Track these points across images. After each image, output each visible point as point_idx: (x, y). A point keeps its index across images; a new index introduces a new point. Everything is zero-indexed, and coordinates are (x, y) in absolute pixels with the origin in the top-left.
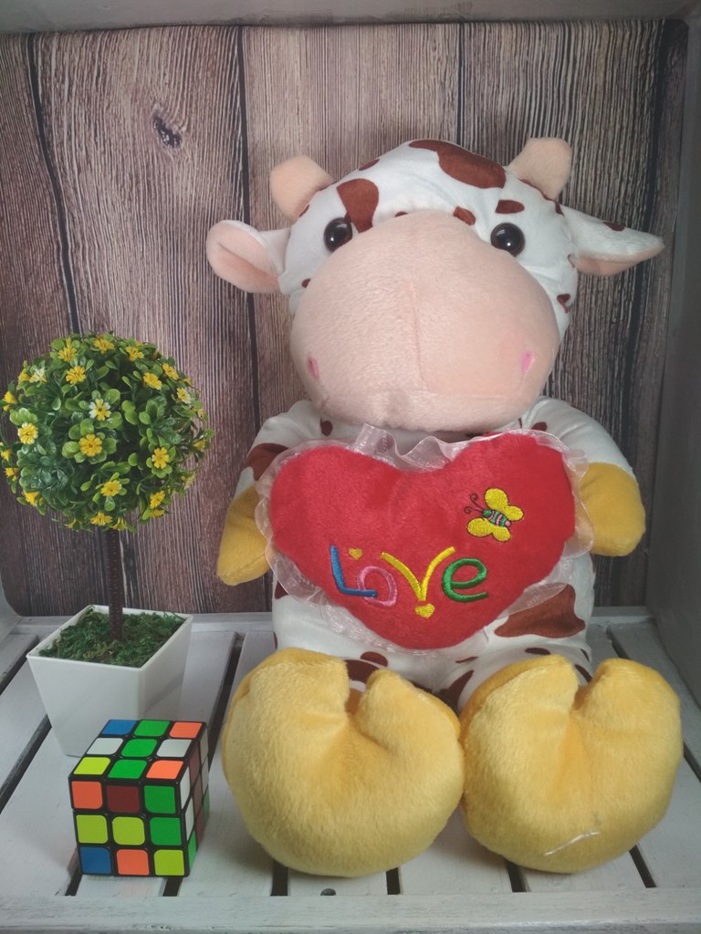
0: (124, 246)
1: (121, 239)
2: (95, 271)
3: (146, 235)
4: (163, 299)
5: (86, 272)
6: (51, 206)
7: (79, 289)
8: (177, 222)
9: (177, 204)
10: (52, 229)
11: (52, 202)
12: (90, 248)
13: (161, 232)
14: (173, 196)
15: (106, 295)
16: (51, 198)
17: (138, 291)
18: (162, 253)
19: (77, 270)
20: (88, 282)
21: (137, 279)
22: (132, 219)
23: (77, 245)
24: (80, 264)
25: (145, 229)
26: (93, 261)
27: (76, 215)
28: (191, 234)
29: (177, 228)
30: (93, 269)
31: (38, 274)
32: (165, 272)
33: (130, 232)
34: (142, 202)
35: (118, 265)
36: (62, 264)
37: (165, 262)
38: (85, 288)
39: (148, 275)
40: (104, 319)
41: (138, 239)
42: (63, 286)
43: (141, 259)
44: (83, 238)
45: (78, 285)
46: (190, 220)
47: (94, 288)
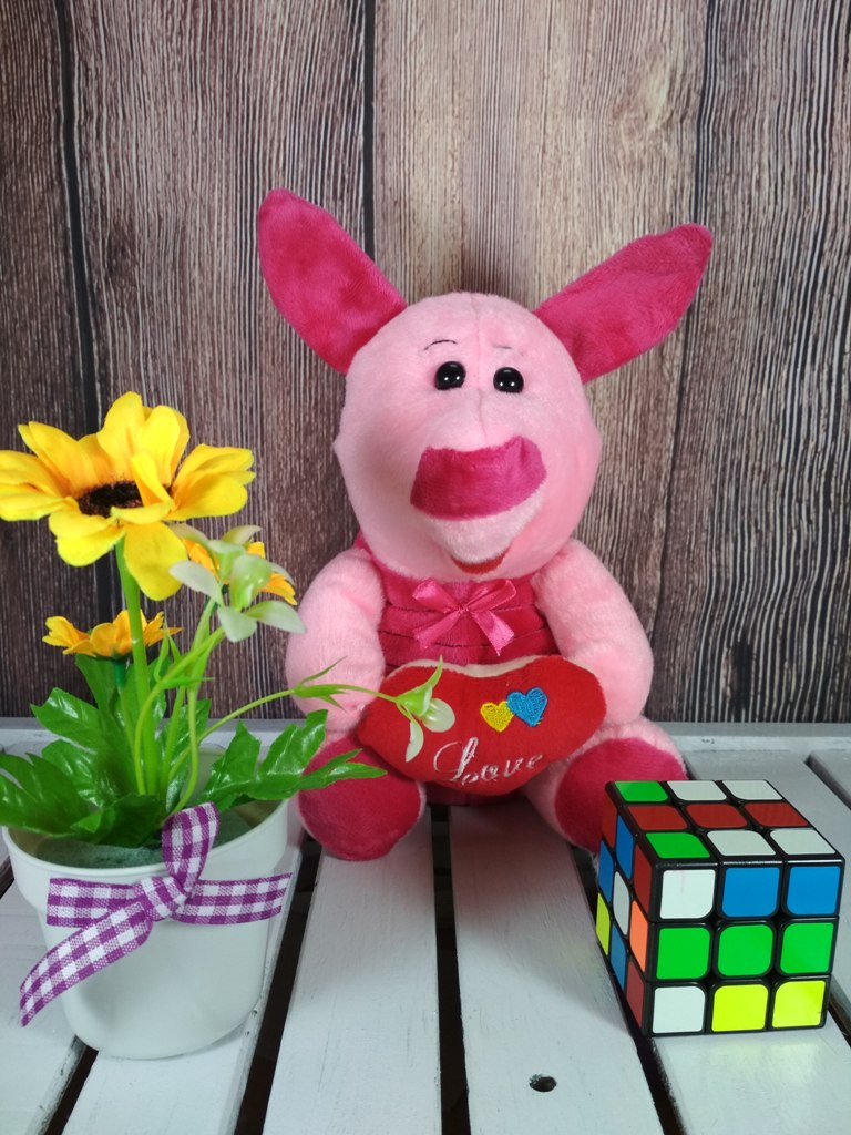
0: (166, 113)
1: (161, 101)
2: (116, 155)
3: (203, 92)
4: (227, 198)
5: (100, 159)
6: (53, 51)
7: (87, 187)
8: (256, 69)
9: (258, 41)
10: (50, 89)
11: (54, 45)
12: (109, 118)
13: (229, 88)
14: (252, 28)
15: (132, 197)
16: (54, 38)
17: (186, 187)
18: (229, 122)
19: (85, 155)
20: (102, 176)
21: (186, 166)
22: (181, 67)
23: (89, 114)
24: (92, 144)
25: (203, 83)
26: (113, 139)
27: (92, 65)
28: (279, 90)
29: (256, 80)
30: (113, 153)
31: (22, 162)
32: (232, 155)
33: (177, 87)
34: (199, 39)
35: (155, 145)
36: (62, 145)
37: (233, 138)
38: (96, 186)
39: (204, 160)
40: (125, 238)
41: (191, 100)
42: (60, 182)
43: (193, 133)
44: (99, 102)
45: (87, 181)
46: (277, 68)
47: (112, 185)
